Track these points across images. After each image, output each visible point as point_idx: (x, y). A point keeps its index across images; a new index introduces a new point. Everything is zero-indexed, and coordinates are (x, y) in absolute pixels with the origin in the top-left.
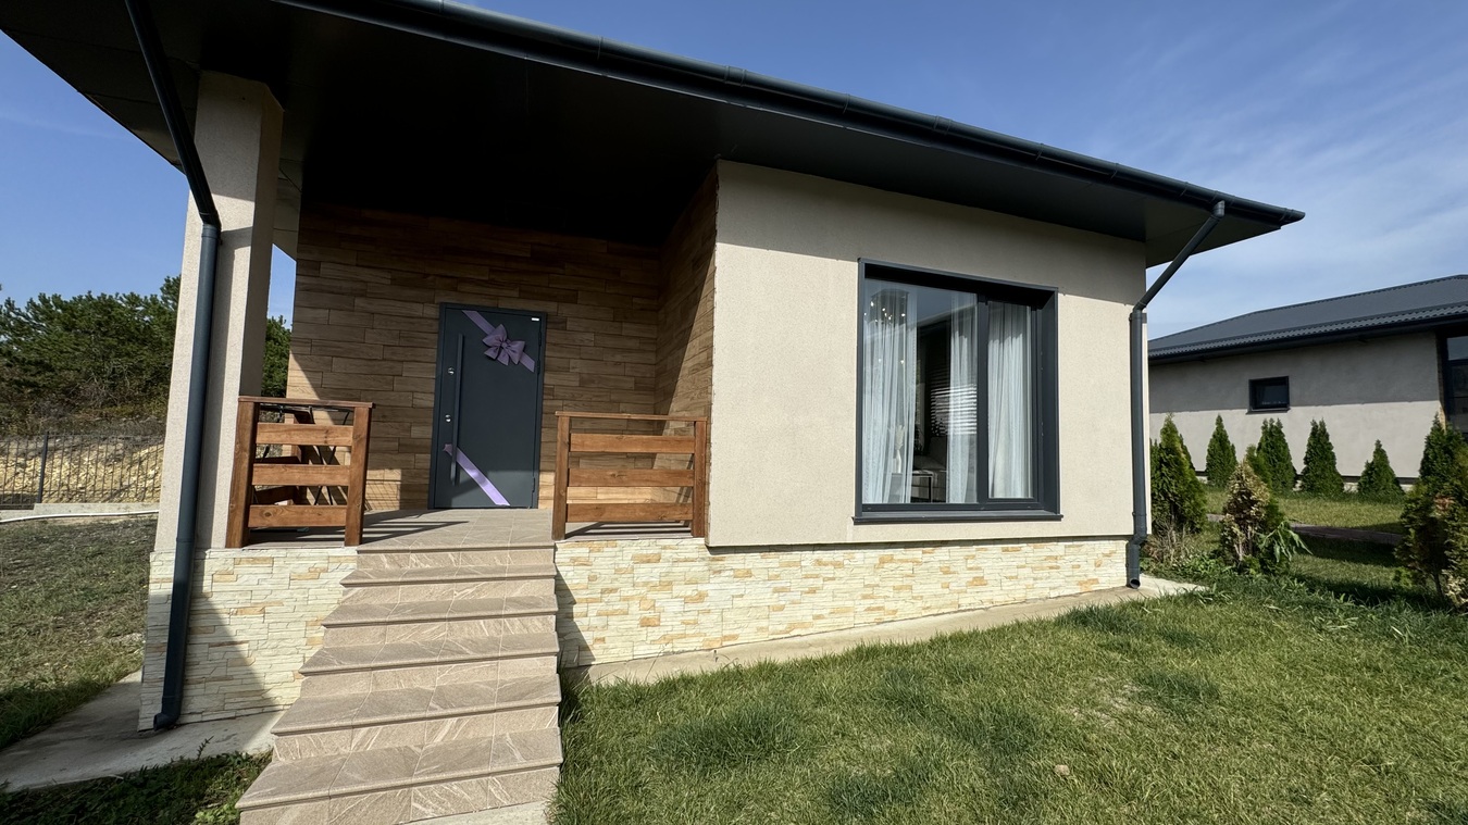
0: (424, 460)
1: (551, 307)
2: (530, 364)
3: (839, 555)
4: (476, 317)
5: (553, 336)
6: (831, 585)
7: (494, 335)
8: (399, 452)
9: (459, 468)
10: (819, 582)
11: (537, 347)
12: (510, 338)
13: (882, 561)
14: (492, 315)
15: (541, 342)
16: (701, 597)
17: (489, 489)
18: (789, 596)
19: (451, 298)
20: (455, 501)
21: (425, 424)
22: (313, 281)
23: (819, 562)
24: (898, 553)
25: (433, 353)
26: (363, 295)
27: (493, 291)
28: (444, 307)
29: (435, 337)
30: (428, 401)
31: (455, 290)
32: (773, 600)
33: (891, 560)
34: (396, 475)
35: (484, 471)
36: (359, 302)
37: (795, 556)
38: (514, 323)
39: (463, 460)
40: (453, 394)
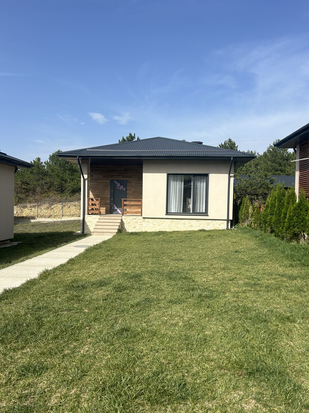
0: (109, 206)
1: (128, 179)
2: (124, 189)
3: (164, 220)
4: (115, 182)
5: (128, 184)
6: (162, 224)
7: (119, 185)
8: (105, 205)
9: (114, 207)
10: (160, 224)
11: (125, 186)
12: (121, 185)
13: (172, 222)
14: (118, 181)
15: (126, 185)
16: (142, 225)
17: (118, 210)
18: (156, 226)
19: (112, 179)
20: (113, 213)
21: (109, 200)
22: (92, 178)
23: (160, 221)
24: (175, 220)
25: (109, 188)
26: (99, 179)
27: (118, 177)
28: (111, 181)
29: (110, 186)
30: (109, 196)
31: (112, 177)
32: (153, 226)
33: (174, 221)
34: (105, 208)
35: (118, 208)
36: (99, 181)
37: (157, 220)
38: (122, 183)
39: (115, 206)
40: (113, 195)
